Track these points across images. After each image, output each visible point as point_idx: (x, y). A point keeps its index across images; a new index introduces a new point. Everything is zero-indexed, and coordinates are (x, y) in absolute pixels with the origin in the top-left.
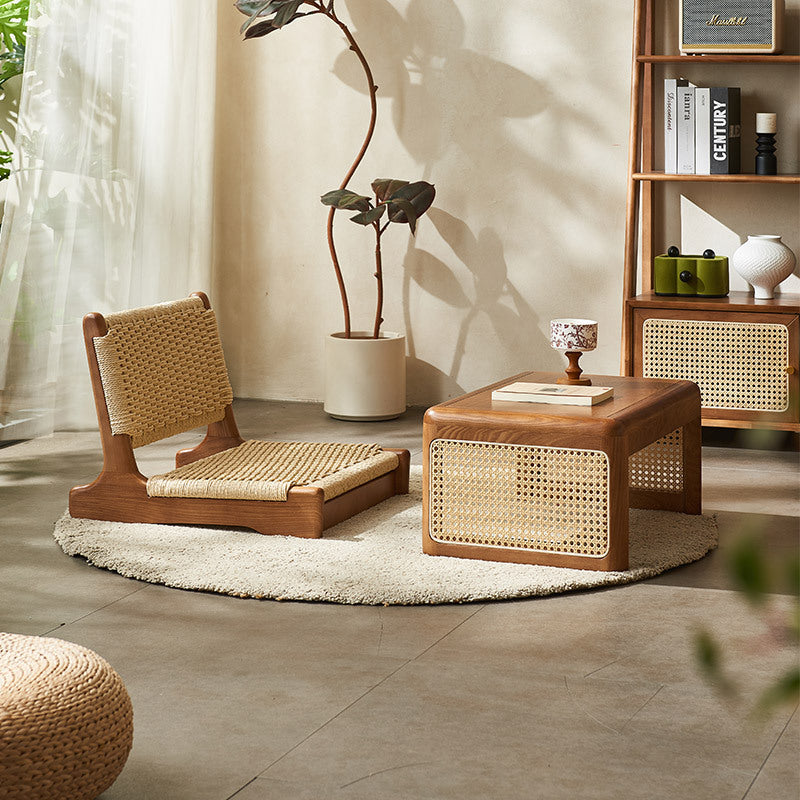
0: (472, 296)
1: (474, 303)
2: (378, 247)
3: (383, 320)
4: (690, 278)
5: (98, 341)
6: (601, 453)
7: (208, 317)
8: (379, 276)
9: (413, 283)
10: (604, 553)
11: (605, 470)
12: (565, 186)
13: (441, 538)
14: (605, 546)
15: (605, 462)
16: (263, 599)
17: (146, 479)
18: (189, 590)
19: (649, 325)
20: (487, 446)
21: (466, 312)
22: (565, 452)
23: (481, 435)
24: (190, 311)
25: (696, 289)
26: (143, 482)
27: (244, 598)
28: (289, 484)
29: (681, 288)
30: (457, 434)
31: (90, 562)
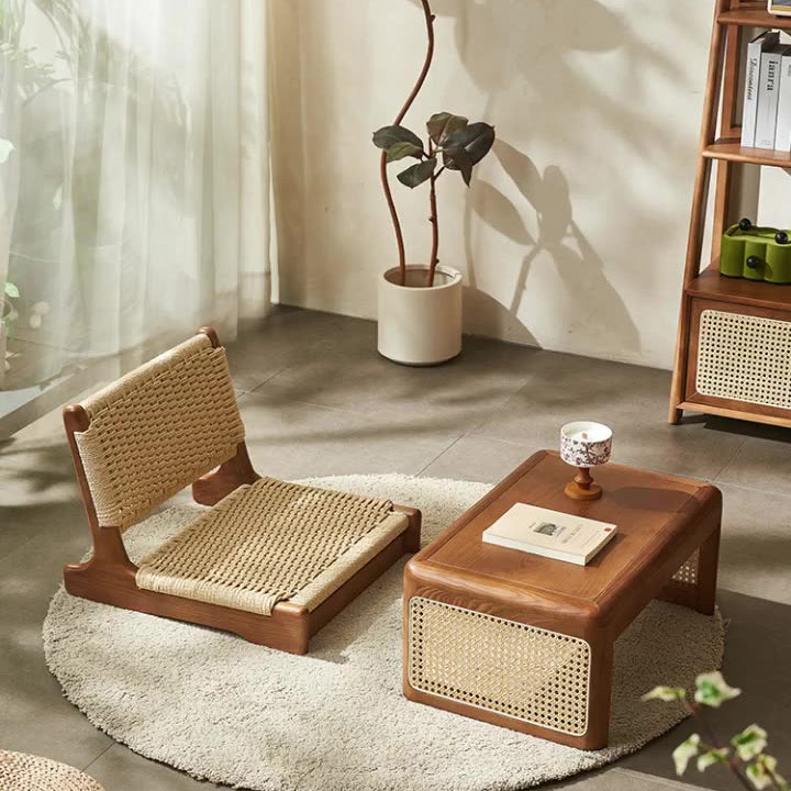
0: (535, 234)
1: (536, 240)
2: (433, 191)
3: (438, 261)
4: (758, 263)
5: (78, 436)
6: (583, 641)
7: (216, 357)
8: (434, 220)
9: (475, 216)
10: (582, 732)
11: (586, 658)
12: (637, 131)
13: (420, 687)
14: (583, 727)
15: (587, 651)
16: (220, 784)
17: (136, 569)
18: (151, 759)
19: (708, 316)
20: (467, 613)
21: (528, 249)
22: (546, 634)
23: (460, 603)
24: (194, 358)
25: (763, 275)
26: (132, 574)
27: (202, 781)
28: (274, 598)
29: (747, 272)
30: (436, 596)
31: (65, 692)
